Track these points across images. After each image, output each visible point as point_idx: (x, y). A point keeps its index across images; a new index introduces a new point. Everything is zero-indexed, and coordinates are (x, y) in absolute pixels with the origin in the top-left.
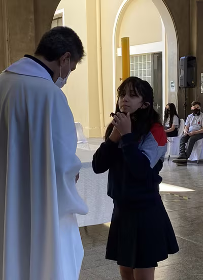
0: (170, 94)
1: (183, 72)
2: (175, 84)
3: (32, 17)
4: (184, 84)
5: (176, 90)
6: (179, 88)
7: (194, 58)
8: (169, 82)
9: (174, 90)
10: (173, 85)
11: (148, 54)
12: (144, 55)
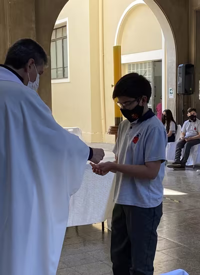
0: (169, 100)
1: (181, 79)
2: (174, 92)
3: (34, 26)
4: (182, 91)
5: (174, 97)
6: (177, 95)
7: (193, 66)
8: (168, 88)
9: (173, 97)
10: (172, 91)
11: (149, 62)
12: (145, 63)
